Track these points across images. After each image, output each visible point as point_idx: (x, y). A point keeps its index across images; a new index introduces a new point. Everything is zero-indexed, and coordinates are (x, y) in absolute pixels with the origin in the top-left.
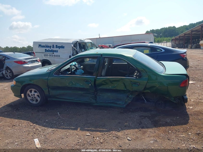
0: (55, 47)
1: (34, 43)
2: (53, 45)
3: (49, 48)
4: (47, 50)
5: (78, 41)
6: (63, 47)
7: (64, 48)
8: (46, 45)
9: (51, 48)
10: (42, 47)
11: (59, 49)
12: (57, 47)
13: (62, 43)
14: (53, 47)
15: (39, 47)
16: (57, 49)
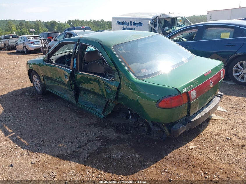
0: (132, 24)
1: (113, 18)
2: (131, 22)
3: (126, 26)
4: (124, 27)
5: (158, 17)
6: (140, 24)
7: (142, 25)
8: (124, 21)
9: (128, 26)
10: (120, 24)
11: (137, 26)
12: (135, 24)
13: (140, 19)
14: (131, 24)
15: (117, 24)
16: (135, 27)
